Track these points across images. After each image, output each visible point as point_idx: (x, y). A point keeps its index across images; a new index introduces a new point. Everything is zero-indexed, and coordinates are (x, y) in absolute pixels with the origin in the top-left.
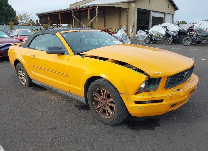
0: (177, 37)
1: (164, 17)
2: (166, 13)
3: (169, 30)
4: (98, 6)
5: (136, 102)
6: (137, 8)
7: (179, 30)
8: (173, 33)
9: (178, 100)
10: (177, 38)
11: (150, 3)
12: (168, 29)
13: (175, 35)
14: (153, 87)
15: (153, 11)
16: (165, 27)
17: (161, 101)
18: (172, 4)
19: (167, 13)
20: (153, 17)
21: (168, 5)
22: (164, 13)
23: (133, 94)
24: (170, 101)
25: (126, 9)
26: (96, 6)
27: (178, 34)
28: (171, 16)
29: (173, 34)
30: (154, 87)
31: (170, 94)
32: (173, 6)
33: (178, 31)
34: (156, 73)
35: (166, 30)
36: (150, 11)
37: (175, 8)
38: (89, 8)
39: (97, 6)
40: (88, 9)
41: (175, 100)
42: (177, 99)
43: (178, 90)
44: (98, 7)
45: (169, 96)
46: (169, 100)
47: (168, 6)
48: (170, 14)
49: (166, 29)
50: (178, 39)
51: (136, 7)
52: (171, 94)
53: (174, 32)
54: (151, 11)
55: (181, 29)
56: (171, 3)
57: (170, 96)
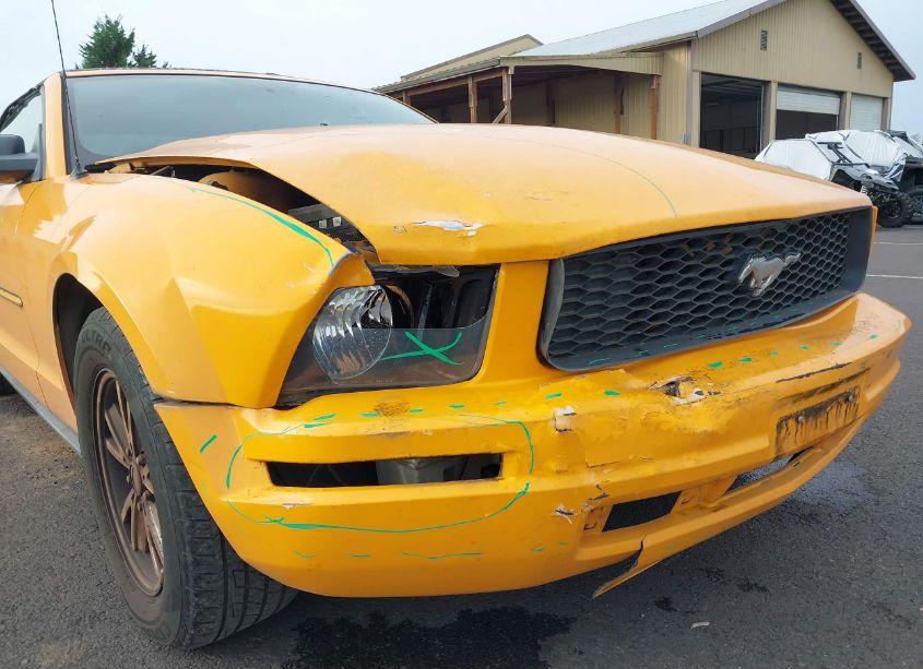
0: (894, 190)
1: (835, 112)
2: (849, 96)
3: (854, 160)
4: (512, 65)
5: (284, 474)
6: (703, 73)
7: (910, 160)
8: (872, 172)
9: (649, 470)
10: (892, 196)
11: (764, 47)
12: (849, 155)
13: (885, 180)
14: (427, 350)
15: (783, 85)
16: (834, 147)
17: (486, 466)
18: (877, 53)
19: (853, 94)
20: (780, 113)
21: (860, 54)
22: (840, 94)
23: (259, 408)
24: (559, 472)
25: (649, 78)
26: (502, 64)
27: (904, 177)
28: (876, 107)
29: (874, 178)
30: (435, 353)
31: (560, 412)
32: (883, 59)
33: (903, 163)
34: (437, 224)
35: (836, 158)
36: (766, 83)
37: (893, 71)
38: (474, 75)
39: (507, 68)
40: (470, 83)
41: (619, 465)
42: (645, 461)
43: (672, 389)
44: (511, 72)
45: (546, 422)
46: (553, 466)
47: (860, 59)
48: (870, 100)
49: (838, 153)
50: (900, 203)
51: (696, 67)
52: (570, 410)
53: (883, 171)
54: (774, 86)
55: (916, 154)
56: (871, 46)
57: (561, 423)
